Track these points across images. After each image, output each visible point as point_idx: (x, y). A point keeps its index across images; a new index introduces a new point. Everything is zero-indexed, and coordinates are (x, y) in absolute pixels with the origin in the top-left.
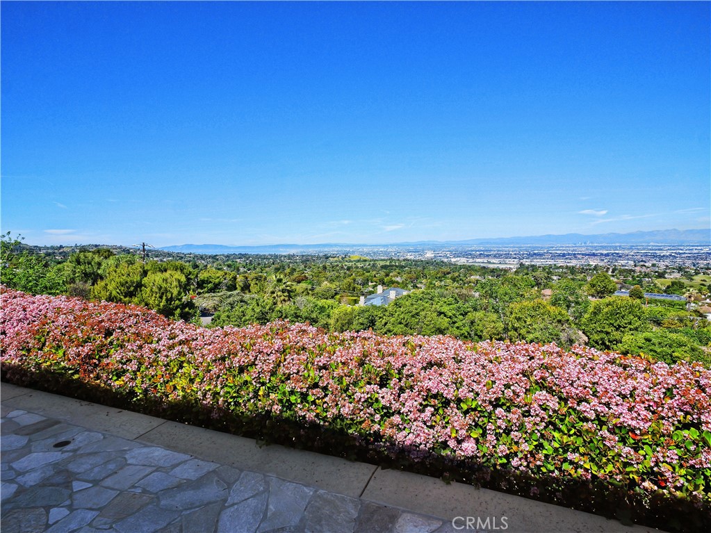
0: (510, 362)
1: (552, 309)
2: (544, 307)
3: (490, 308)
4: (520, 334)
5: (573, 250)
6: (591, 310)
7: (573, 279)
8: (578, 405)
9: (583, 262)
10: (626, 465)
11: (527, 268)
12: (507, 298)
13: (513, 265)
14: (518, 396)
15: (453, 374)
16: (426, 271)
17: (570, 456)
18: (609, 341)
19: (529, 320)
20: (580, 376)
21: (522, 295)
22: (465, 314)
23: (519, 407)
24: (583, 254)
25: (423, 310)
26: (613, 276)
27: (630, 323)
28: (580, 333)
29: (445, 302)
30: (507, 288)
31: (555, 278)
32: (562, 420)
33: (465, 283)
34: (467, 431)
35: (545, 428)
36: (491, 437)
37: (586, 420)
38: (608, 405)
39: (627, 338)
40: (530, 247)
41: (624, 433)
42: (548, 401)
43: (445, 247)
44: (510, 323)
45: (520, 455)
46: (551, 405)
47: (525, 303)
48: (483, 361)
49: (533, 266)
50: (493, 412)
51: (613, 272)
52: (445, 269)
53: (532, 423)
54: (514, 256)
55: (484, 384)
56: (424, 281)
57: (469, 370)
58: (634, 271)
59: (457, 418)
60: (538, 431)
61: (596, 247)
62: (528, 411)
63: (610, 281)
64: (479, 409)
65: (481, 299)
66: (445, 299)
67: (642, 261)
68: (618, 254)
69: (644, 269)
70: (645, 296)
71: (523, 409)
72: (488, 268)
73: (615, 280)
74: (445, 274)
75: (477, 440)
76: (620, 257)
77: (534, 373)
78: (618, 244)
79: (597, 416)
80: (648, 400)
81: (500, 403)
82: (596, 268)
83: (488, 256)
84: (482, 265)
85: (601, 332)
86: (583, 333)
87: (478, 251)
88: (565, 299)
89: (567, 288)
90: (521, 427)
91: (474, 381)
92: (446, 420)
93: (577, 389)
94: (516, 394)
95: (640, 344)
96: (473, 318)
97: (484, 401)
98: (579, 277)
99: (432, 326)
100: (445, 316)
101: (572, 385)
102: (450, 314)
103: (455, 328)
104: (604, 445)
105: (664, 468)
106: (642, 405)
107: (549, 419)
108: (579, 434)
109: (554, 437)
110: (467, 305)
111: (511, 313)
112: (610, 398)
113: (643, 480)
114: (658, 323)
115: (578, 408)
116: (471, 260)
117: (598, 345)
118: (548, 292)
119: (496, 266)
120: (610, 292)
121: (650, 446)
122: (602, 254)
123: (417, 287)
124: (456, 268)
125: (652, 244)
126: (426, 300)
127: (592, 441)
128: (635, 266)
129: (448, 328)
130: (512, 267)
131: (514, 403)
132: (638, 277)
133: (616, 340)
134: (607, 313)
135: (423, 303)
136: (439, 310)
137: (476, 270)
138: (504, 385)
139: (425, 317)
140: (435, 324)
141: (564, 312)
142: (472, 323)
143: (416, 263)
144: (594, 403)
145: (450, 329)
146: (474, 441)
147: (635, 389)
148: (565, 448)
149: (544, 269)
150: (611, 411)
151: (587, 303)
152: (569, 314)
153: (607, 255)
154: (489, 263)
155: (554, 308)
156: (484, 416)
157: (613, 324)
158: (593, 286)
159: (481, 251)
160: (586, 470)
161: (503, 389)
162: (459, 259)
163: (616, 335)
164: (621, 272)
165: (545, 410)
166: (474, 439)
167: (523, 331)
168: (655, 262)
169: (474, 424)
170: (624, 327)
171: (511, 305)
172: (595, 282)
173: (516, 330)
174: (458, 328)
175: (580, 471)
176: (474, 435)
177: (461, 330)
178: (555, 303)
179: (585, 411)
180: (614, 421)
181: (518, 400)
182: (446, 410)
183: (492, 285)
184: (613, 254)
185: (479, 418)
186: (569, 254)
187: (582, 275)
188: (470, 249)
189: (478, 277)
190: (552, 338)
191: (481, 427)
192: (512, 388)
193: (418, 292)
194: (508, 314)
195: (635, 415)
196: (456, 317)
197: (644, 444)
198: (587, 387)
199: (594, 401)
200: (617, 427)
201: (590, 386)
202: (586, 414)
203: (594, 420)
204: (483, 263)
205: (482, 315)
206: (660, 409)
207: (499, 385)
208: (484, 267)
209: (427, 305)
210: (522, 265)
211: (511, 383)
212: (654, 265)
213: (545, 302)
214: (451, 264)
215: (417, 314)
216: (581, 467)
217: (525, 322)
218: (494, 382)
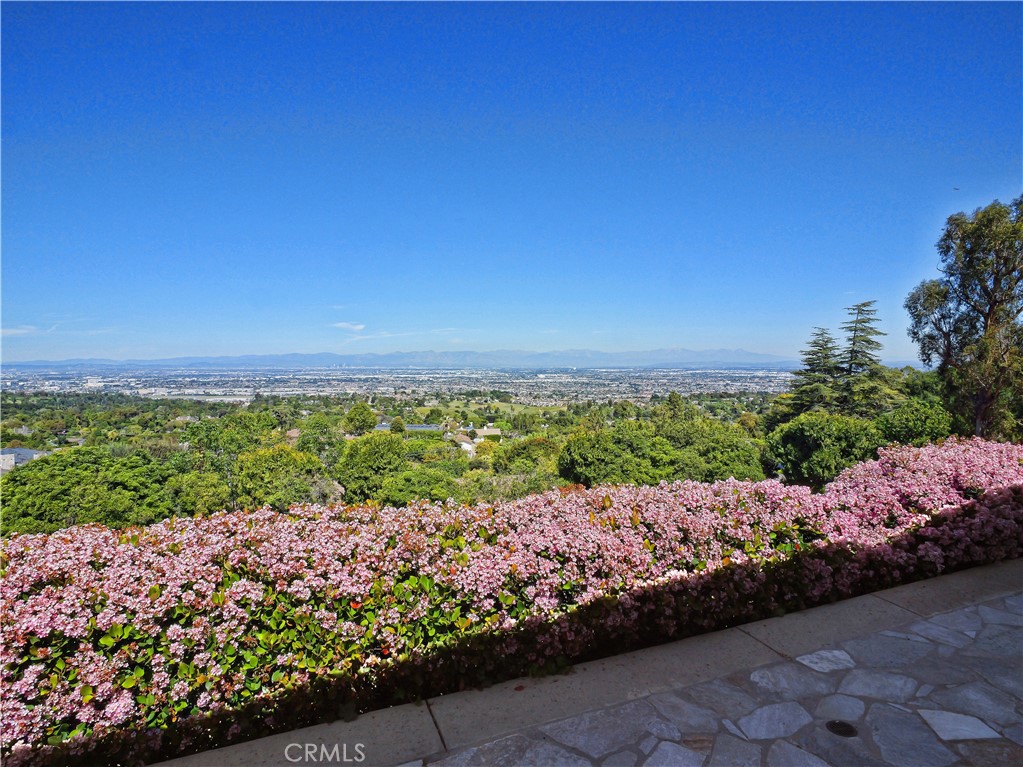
0: (195, 548)
1: (300, 457)
2: (288, 455)
3: (207, 465)
4: (255, 499)
5: (327, 375)
6: (347, 451)
7: (327, 414)
8: (289, 585)
9: (339, 390)
10: (348, 644)
11: (267, 401)
12: (233, 447)
13: (244, 396)
14: (204, 597)
15: (86, 591)
16: (86, 414)
17: (280, 660)
18: (369, 489)
19: (267, 477)
20: (293, 545)
21: (256, 441)
22: (162, 480)
23: (205, 613)
24: (338, 380)
25: (78, 483)
26: (373, 406)
27: (390, 463)
28: (336, 483)
29: (125, 465)
30: (233, 432)
31: (304, 413)
32: (269, 613)
33: (165, 430)
34: (114, 682)
35: (246, 632)
36: (160, 677)
37: (299, 603)
38: (325, 576)
39: (387, 481)
40: (269, 371)
41: (344, 607)
42: (249, 592)
43: (126, 370)
44: (240, 484)
45: (209, 686)
46: (253, 597)
47: (262, 451)
48: (149, 556)
49: (274, 397)
50: (163, 635)
51: (373, 402)
52: (127, 408)
53: (226, 631)
54: (247, 384)
55: (145, 593)
56: (84, 430)
57: (120, 576)
58: (394, 400)
59: (94, 667)
60: (236, 640)
61: (353, 370)
62: (220, 615)
63: (369, 413)
64: (138, 637)
65: (192, 453)
66: (125, 460)
67: (402, 387)
68: (377, 379)
69: (404, 397)
70: (406, 429)
71: (212, 615)
72: (205, 403)
73: (376, 411)
74: (126, 417)
75: (135, 691)
76: (380, 382)
77: (230, 556)
78: (377, 368)
79: (313, 593)
80: (369, 557)
81: (175, 617)
82: (354, 397)
83: (204, 384)
84: (195, 398)
85: (359, 478)
86: (339, 483)
87: (189, 376)
88: (316, 440)
89: (318, 425)
90: (210, 643)
91: (127, 594)
92: (71, 678)
93: (287, 564)
94: (202, 595)
95: (400, 487)
96: (177, 485)
97: (146, 622)
98: (334, 410)
99: (98, 509)
100: (125, 488)
101: (281, 560)
102: (135, 484)
103: (144, 507)
104: (322, 628)
105: (387, 632)
106: (364, 564)
107: (250, 618)
108: (292, 625)
109: (258, 641)
110: (167, 464)
111: (242, 469)
112: (328, 565)
113: (367, 656)
114: (419, 458)
115: (289, 590)
116: (175, 392)
117: (357, 495)
118: (294, 433)
119: (218, 399)
120: (370, 427)
121: (373, 611)
122: (360, 380)
123: (67, 442)
124: (147, 404)
125: (411, 367)
126: (85, 465)
127: (307, 629)
128: (396, 393)
129: (131, 509)
130: (243, 399)
131: (198, 609)
132: (398, 406)
133: (375, 486)
134: (365, 454)
135: (78, 471)
136: (111, 480)
137: (185, 407)
138: (182, 586)
139: (83, 496)
140: (104, 506)
141: (314, 458)
142: (177, 493)
143: (64, 399)
144: (309, 578)
145: (136, 509)
146: (130, 695)
147: (357, 545)
148: (274, 651)
149: (290, 401)
150: (330, 581)
151: (341, 442)
152: (320, 461)
153: (366, 380)
154: (208, 395)
155: (302, 454)
156: (148, 646)
157: (371, 467)
158: (351, 420)
159: (194, 376)
160: (303, 671)
161: (180, 593)
162: (153, 390)
163: (375, 479)
164: (382, 401)
165: (244, 606)
166: (130, 690)
167: (259, 494)
168: (414, 388)
169: (127, 665)
170: (385, 469)
171: (241, 457)
172: (353, 415)
173: (249, 493)
174: (150, 505)
175: (295, 675)
176: (128, 684)
177: (158, 507)
178: (303, 447)
179: (297, 592)
180: (332, 594)
181: (204, 603)
182: (70, 659)
183: (209, 429)
184: (372, 379)
185: (137, 653)
186: (321, 380)
187: (338, 408)
188: (173, 373)
189: (188, 418)
190: (300, 497)
191: (141, 665)
192: (195, 587)
193: (66, 452)
194: (237, 470)
195: (356, 578)
196: (147, 487)
197: (366, 611)
198: (300, 558)
199: (309, 575)
200: (336, 600)
201: (305, 555)
202: (298, 596)
203: (310, 599)
204: (196, 395)
205: (194, 478)
206: (381, 564)
207: (173, 587)
208: (199, 402)
209: (85, 473)
210: (258, 396)
211: (194, 580)
212: (413, 392)
213: (289, 448)
214: (137, 399)
215: (65, 492)
216: (296, 669)
217: (262, 479)
218: (163, 586)
